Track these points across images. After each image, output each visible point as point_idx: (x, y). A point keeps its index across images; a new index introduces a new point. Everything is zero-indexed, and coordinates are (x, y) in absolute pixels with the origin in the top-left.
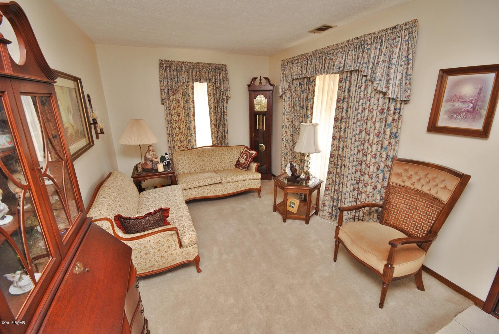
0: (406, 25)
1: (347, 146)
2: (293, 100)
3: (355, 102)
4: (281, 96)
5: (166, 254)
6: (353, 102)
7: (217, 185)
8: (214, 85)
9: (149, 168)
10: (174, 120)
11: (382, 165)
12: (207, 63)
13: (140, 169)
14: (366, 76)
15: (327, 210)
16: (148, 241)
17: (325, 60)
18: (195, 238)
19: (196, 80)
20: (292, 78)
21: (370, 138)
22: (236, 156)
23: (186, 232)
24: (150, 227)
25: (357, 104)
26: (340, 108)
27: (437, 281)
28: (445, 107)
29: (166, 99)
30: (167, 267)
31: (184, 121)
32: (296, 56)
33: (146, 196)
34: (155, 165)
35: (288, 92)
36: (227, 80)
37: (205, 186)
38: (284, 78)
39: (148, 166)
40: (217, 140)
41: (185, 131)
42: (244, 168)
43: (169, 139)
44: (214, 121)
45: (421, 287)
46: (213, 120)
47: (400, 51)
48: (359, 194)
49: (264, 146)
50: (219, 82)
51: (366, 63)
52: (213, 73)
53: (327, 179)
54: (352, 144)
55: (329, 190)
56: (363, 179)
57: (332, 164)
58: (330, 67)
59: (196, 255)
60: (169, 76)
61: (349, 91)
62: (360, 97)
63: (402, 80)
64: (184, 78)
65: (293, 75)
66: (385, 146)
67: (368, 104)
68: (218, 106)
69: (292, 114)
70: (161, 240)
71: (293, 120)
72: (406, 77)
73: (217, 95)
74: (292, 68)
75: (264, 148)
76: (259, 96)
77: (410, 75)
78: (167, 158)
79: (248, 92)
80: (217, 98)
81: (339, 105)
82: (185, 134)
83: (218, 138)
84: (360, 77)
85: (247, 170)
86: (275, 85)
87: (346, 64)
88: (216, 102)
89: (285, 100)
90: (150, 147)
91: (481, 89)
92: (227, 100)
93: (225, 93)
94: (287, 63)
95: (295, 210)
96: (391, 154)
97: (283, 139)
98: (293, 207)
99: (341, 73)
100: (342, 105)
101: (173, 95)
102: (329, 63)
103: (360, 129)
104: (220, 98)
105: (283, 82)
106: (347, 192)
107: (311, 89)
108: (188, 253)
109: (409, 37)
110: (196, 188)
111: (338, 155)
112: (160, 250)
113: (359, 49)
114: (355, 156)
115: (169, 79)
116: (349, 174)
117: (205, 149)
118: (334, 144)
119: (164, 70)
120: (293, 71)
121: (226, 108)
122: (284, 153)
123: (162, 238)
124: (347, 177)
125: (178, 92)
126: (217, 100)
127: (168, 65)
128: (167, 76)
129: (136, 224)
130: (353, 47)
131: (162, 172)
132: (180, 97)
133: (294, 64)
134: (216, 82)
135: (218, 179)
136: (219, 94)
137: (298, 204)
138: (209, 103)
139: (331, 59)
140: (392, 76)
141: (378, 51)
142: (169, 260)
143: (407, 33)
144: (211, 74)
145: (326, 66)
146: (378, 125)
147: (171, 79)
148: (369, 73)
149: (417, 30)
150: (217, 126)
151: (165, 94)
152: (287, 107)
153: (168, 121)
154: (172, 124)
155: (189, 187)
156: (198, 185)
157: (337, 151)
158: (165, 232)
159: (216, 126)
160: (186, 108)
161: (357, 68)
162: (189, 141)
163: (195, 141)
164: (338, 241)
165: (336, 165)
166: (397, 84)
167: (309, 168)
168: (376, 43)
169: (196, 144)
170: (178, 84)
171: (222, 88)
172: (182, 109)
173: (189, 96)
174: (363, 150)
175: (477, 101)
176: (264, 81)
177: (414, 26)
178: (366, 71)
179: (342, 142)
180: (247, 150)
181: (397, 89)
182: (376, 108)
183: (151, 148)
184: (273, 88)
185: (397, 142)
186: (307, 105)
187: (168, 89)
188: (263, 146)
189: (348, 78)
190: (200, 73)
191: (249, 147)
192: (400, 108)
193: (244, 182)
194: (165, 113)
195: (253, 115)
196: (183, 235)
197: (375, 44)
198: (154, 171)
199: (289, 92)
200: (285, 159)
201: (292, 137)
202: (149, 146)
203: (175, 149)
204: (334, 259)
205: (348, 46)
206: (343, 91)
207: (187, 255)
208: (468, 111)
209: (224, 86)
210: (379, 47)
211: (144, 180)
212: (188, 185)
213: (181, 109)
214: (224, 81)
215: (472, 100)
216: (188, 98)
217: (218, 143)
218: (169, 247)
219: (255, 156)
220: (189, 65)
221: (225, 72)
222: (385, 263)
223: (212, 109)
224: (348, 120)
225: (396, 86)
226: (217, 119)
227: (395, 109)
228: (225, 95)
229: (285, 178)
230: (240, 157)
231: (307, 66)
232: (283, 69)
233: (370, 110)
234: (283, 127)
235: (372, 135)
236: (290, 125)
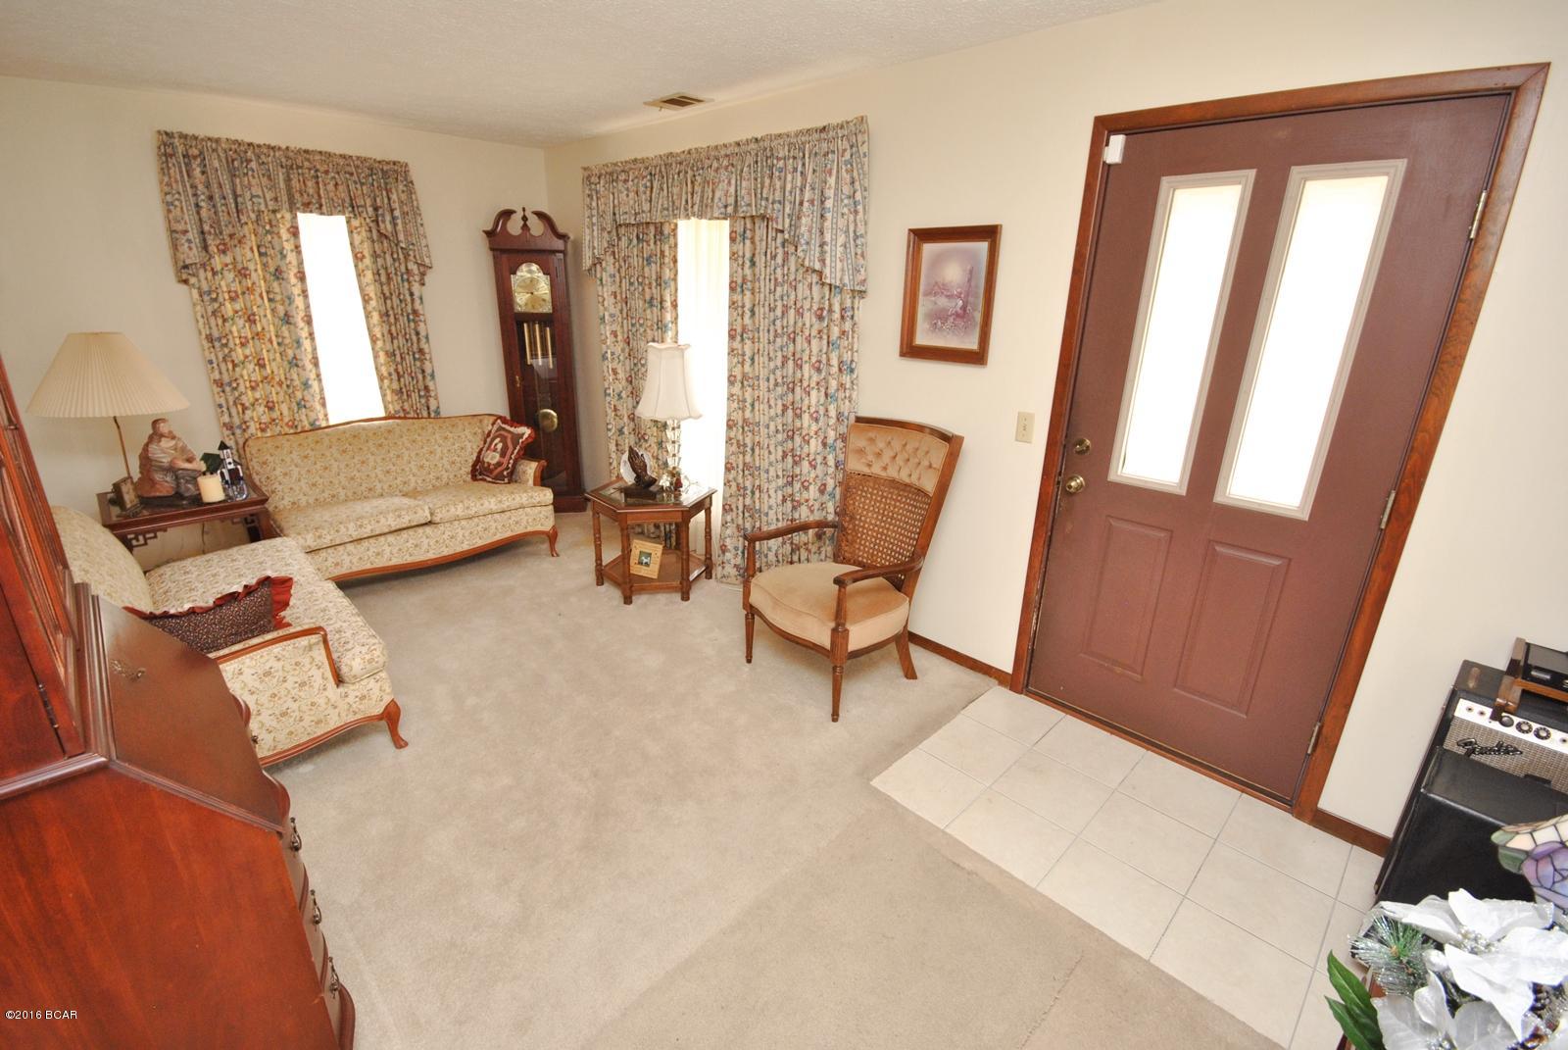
0: (842, 127)
1: (761, 397)
2: (624, 281)
3: (768, 291)
4: (589, 270)
5: (294, 706)
6: (762, 290)
7: (420, 530)
8: (371, 225)
9: (164, 493)
10: (236, 334)
11: (832, 435)
12: (341, 155)
13: (129, 497)
14: (782, 231)
15: (733, 562)
16: (237, 671)
17: (692, 182)
18: (382, 653)
19: (307, 207)
20: (615, 220)
21: (803, 376)
22: (469, 445)
23: (352, 642)
24: (236, 634)
25: (772, 295)
26: (738, 306)
27: (942, 659)
28: (923, 307)
29: (196, 264)
30: (299, 745)
31: (274, 338)
32: (622, 163)
33: (176, 577)
34: (187, 482)
35: (608, 258)
36: (416, 212)
37: (380, 535)
38: (594, 220)
39: (158, 486)
40: (400, 398)
41: (282, 371)
42: (499, 478)
43: (222, 401)
44: (384, 341)
45: (910, 673)
46: (379, 335)
47: (837, 183)
48: (794, 508)
49: (555, 414)
50: (388, 218)
51: (780, 202)
52: (364, 188)
53: (725, 484)
54: (769, 391)
55: (732, 510)
56: (798, 473)
57: (732, 444)
58: (705, 201)
59: (387, 699)
60: (201, 187)
61: (753, 264)
62: (776, 279)
63: (848, 245)
64: (258, 196)
65: (617, 212)
66: (832, 391)
67: (793, 297)
68: (391, 294)
69: (625, 321)
70: (278, 665)
71: (628, 337)
72: (855, 241)
73: (385, 259)
74: (613, 194)
75: (556, 420)
76: (524, 267)
77: (862, 236)
78: (228, 461)
79: (491, 253)
80: (386, 269)
81: (735, 298)
82: (280, 384)
83: (402, 393)
84: (772, 234)
85: (509, 483)
86: (572, 237)
87: (739, 199)
88: (383, 279)
89: (601, 280)
90: (162, 425)
91: (971, 272)
92: (423, 274)
93: (411, 253)
94: (599, 178)
95: (651, 571)
96: (845, 408)
97: (608, 392)
98: (647, 564)
99: (733, 217)
100: (740, 297)
101: (224, 252)
102: (703, 192)
103: (783, 356)
104: (395, 269)
105: (593, 231)
106: (770, 507)
107: (667, 253)
108: (363, 698)
109: (851, 156)
110: (348, 545)
111: (744, 420)
112: (276, 695)
113: (762, 167)
114: (779, 420)
115: (202, 197)
116: (771, 464)
117: (364, 429)
118: (732, 395)
119: (180, 167)
120: (616, 202)
121: (421, 299)
122: (613, 431)
123: (279, 660)
124: (767, 472)
125: (240, 242)
126: (388, 275)
127: (195, 152)
128: (193, 187)
129: (189, 631)
130: (750, 160)
131: (220, 502)
132: (248, 258)
133: (617, 182)
134: (377, 216)
135: (421, 511)
136: (392, 255)
137: (659, 554)
138: (359, 281)
139: (706, 182)
140: (828, 237)
141: (799, 178)
142: (306, 723)
143: (846, 145)
144: (357, 189)
145: (697, 198)
146: (814, 342)
147: (211, 198)
148: (787, 225)
149: (866, 139)
150: (395, 355)
151: (190, 248)
152: (609, 301)
153: (210, 338)
154: (226, 351)
155: (326, 541)
156: (355, 535)
157: (740, 412)
158: (289, 642)
159: (391, 355)
160: (278, 297)
161: (762, 212)
162: (298, 404)
163: (324, 405)
164: (752, 612)
165: (741, 445)
166: (839, 255)
167: (680, 459)
168: (794, 158)
169: (326, 415)
170: (238, 217)
171: (401, 237)
172: (262, 298)
173: (284, 257)
174: (793, 403)
175: (967, 295)
176: (533, 221)
177: (860, 131)
178: (780, 220)
179: (749, 389)
180: (504, 426)
181: (839, 265)
182: (808, 307)
183: (163, 428)
184: (566, 247)
185: (855, 382)
186: (661, 296)
187: (203, 233)
188: (549, 414)
189: (748, 234)
190: (317, 183)
191: (508, 418)
192: (853, 308)
193: (503, 515)
194: (195, 313)
195: (513, 325)
196: (341, 649)
197: (791, 160)
198: (184, 502)
199: (612, 260)
200: (617, 445)
201: (631, 382)
202: (155, 423)
203: (250, 431)
204: (747, 657)
205: (742, 156)
206: (741, 263)
207: (361, 704)
208: (957, 315)
209: (405, 231)
210: (800, 169)
211: (155, 531)
212: (320, 537)
213: (259, 301)
214: (405, 214)
215: (961, 293)
216: (280, 263)
217: (404, 410)
218: (303, 684)
219: (530, 440)
220: (274, 156)
221: (405, 186)
222: (832, 625)
223: (373, 303)
224: (756, 335)
225: (838, 260)
226: (395, 335)
227: (843, 309)
228: (411, 258)
229: (621, 490)
230: (485, 449)
231: (651, 191)
232: (587, 192)
233: (798, 311)
234: (604, 358)
235: (806, 367)
236: (623, 350)
